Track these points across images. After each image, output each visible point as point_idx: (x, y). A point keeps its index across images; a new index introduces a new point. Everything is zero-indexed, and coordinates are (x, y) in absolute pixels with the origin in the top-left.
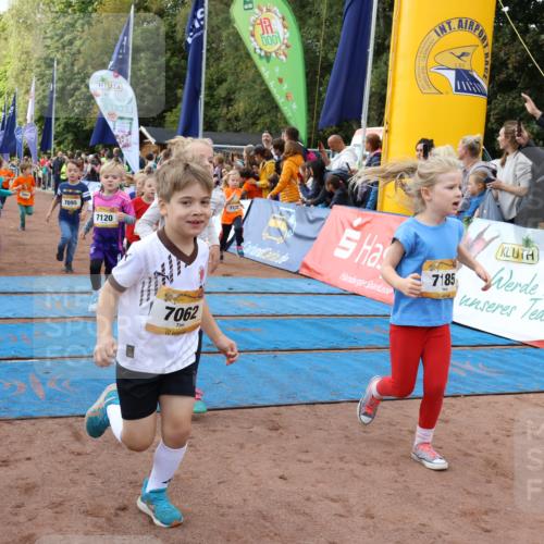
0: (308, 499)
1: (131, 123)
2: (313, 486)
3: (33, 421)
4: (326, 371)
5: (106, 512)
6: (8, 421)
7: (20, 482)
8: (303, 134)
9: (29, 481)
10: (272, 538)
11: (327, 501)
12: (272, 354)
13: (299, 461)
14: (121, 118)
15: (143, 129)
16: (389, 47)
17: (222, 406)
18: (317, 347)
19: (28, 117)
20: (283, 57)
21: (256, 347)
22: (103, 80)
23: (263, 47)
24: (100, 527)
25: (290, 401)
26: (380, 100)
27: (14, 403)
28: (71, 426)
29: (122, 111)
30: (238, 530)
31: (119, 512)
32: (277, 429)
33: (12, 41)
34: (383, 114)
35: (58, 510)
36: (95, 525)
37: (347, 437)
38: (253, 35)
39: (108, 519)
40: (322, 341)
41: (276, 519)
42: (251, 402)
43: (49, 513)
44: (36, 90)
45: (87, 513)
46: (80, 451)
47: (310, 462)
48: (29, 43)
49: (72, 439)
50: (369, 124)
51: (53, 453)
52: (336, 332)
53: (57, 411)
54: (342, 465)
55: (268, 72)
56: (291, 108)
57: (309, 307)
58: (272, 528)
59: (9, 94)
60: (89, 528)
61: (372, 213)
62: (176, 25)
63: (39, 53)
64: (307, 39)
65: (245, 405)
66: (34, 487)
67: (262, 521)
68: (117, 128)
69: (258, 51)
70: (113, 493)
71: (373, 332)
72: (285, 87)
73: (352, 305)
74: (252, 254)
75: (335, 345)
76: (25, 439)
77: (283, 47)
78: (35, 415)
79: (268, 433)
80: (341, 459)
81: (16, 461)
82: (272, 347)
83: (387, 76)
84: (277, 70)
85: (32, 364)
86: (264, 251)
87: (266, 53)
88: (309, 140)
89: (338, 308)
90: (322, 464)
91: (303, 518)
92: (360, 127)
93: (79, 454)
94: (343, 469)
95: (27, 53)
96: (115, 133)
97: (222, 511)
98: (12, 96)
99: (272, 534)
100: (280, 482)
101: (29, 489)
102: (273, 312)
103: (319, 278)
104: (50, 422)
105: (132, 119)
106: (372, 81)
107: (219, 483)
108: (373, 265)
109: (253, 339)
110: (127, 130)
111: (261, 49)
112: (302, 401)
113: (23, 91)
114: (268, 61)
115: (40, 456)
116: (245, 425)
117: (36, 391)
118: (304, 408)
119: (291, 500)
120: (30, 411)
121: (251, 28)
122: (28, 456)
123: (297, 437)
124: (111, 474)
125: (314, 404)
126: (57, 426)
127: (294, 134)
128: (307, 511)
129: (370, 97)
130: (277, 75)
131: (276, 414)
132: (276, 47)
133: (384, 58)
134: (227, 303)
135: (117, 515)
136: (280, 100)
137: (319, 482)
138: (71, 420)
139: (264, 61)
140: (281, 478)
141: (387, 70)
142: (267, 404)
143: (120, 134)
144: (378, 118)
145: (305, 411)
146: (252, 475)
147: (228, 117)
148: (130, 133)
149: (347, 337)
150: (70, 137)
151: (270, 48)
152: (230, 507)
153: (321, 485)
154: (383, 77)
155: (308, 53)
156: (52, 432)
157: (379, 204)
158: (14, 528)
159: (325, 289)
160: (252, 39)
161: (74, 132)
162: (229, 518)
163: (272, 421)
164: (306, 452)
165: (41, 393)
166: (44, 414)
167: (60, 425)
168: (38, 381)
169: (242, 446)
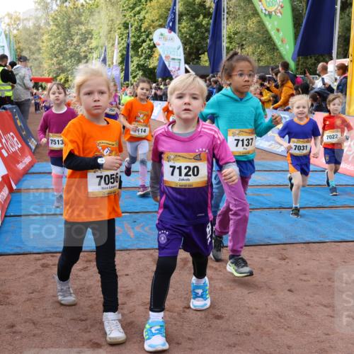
0: (308, 305)
1: (180, 63)
2: (311, 296)
3: (128, 252)
5: (177, 309)
7: (123, 289)
8: (292, 65)
9: (128, 288)
10: (285, 330)
11: (322, 307)
12: (279, 211)
13: (301, 280)
14: (173, 59)
15: (187, 66)
16: (351, 4)
17: (248, 244)
18: (308, 206)
19: (114, 61)
20: (279, 14)
21: (268, 206)
22: (162, 35)
23: (267, 8)
24: (174, 319)
25: (292, 241)
26: (345, 40)
28: (151, 255)
29: (174, 55)
30: (263, 324)
31: (185, 310)
32: (284, 259)
33: (103, 13)
34: (348, 50)
36: (171, 317)
37: (332, 265)
38: (260, 1)
39: (179, 314)
40: (312, 202)
41: (288, 317)
42: (267, 241)
43: (141, 309)
44: (119, 44)
47: (309, 281)
48: (113, 14)
50: (338, 58)
51: (141, 272)
52: (320, 196)
53: (143, 246)
54: (330, 283)
55: (270, 25)
56: (286, 49)
58: (285, 323)
59: (102, 47)
63: (119, 21)
64: (294, 2)
66: (131, 292)
67: (278, 318)
68: (171, 66)
69: (264, 11)
70: (181, 297)
71: (346, 197)
72: (281, 34)
74: (261, 145)
75: (320, 204)
76: (124, 263)
77: (280, 8)
78: (130, 248)
79: (279, 261)
80: (329, 279)
82: (278, 206)
83: (350, 25)
84: (276, 23)
85: (125, 216)
86: (270, 143)
87: (269, 12)
88: (297, 69)
89: (321, 181)
90: (317, 283)
91: (306, 317)
92: (331, 59)
94: (330, 286)
95: (112, 20)
96: (170, 69)
97: (251, 311)
98: (104, 48)
99: (286, 327)
100: (289, 293)
101: (128, 294)
102: (278, 183)
104: (139, 252)
105: (180, 60)
106: (339, 28)
107: (249, 293)
109: (265, 201)
110: (177, 67)
111: (266, 10)
112: (300, 241)
113: (110, 45)
114: (270, 18)
115: (134, 274)
116: (264, 256)
117: (129, 233)
118: (303, 245)
119: (296, 305)
120: (126, 246)
122: (127, 273)
123: (298, 265)
124: (179, 286)
125: (308, 243)
126: (143, 255)
127: (286, 66)
128: (308, 313)
129: (338, 38)
130: (276, 27)
131: (283, 249)
132: (275, 8)
133: (347, 12)
135: (184, 311)
136: (278, 43)
137: (315, 294)
138: (152, 251)
139: (268, 17)
140: (290, 290)
141: (350, 20)
142: (277, 242)
143: (173, 70)
144: (344, 53)
148: (179, 69)
150: (140, 73)
151: (272, 9)
152: (257, 309)
153: (317, 296)
154: (347, 25)
155: (294, 9)
156: (140, 259)
160: (260, 3)
161: (143, 70)
162: (257, 315)
163: (281, 254)
164: (305, 274)
165: (132, 235)
166: (135, 247)
167: (145, 254)
168: (129, 227)
169: (262, 270)
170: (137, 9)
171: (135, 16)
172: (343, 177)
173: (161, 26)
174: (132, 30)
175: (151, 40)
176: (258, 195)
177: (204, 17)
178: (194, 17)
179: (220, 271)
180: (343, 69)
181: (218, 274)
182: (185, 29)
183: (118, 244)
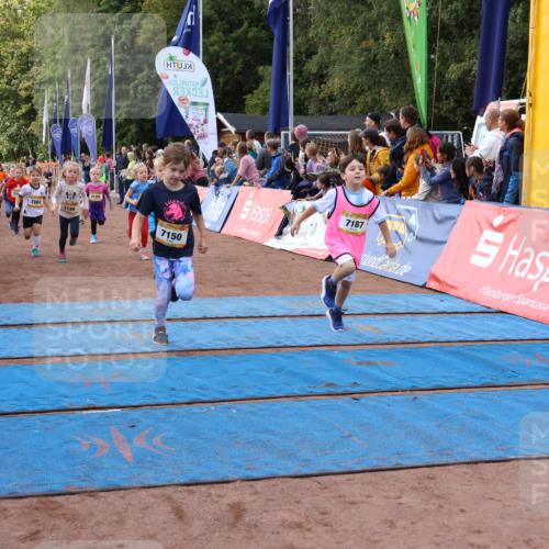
1: (206, 110)
4: (484, 418)
6: (91, 493)
12: (411, 395)
14: (194, 104)
15: (221, 116)
17: (358, 468)
18: (465, 384)
21: (389, 387)
22: (171, 58)
25: (444, 460)
27: (96, 469)
28: (169, 498)
29: (195, 95)
40: (472, 375)
42: (393, 462)
49: (172, 516)
57: (447, 331)
61: (515, 208)
68: (190, 116)
71: (535, 363)
73: (501, 326)
75: (488, 381)
76: (115, 518)
78: (126, 484)
82: (409, 385)
85: (114, 415)
86: (379, 259)
88: (429, 121)
89: (484, 331)
96: (188, 121)
102: (402, 339)
103: (452, 292)
104: (143, 493)
105: (207, 104)
108: (523, 274)
109: (383, 376)
110: (202, 118)
111: (407, 9)
112: (460, 458)
116: (392, 494)
117: (122, 451)
118: (464, 468)
120: (117, 479)
123: (462, 511)
125: (476, 463)
126: (152, 500)
131: (428, 478)
138: (169, 491)
143: (195, 123)
145: (465, 473)
147: (321, 96)
148: (206, 122)
149: (503, 370)
150: (133, 129)
151: (411, 8)
156: (147, 508)
157: (523, 198)
159: (463, 307)
164: (479, 532)
165: (128, 455)
166: (134, 483)
167: (156, 497)
168: (122, 436)
169: (392, 524)
172: (523, 324)
173: (169, 42)
176: (368, 363)
177: (250, 25)
178: (234, 26)
179: (309, 530)
180: (513, 121)
181: (304, 538)
182: (216, 47)
183: (100, 476)
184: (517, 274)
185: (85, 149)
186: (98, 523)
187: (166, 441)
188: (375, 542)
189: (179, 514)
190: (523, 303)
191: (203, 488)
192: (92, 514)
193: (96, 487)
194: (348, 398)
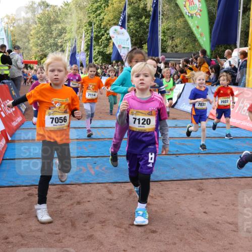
0: (218, 223)
1: (128, 50)
2: (220, 217)
3: (90, 185)
4: (224, 163)
5: (124, 226)
6: (79, 184)
7: (86, 211)
8: (208, 52)
9: (89, 211)
10: (201, 240)
11: (228, 225)
12: (198, 155)
13: (213, 205)
14: (124, 48)
16: (250, 9)
17: (175, 179)
18: (218, 152)
19: (82, 49)
20: (199, 16)
21: (190, 152)
22: (116, 30)
23: (190, 12)
24: (122, 233)
25: (207, 177)
26: (246, 34)
27: (81, 176)
28: (107, 187)
29: (124, 44)
32: (201, 190)
33: (74, 15)
34: (248, 41)
35: (103, 224)
36: (120, 232)
37: (235, 194)
38: (185, 6)
39: (126, 229)
40: (222, 149)
41: (203, 232)
42: (189, 177)
43: (99, 226)
44: (85, 37)
45: (116, 226)
46: (112, 198)
47: (218, 205)
48: (81, 15)
49: (107, 193)
50: (240, 47)
51: (99, 199)
52: (228, 145)
53: (100, 180)
54: (233, 207)
55: (192, 23)
56: (203, 40)
58: (202, 236)
59: (73, 39)
60: (117, 233)
62: (147, 4)
63: (85, 21)
64: (209, 7)
65: (186, 178)
66: (92, 214)
67: (196, 232)
68: (122, 52)
69: (188, 14)
70: (127, 217)
71: (246, 145)
72: (200, 30)
73: (235, 132)
74: (185, 109)
75: (227, 151)
76: (87, 193)
77: (199, 11)
78: (91, 182)
79: (198, 192)
80: (233, 204)
81: (84, 202)
82: (197, 152)
83: (249, 23)
84: (196, 22)
85: (88, 160)
87: (191, 14)
88: (211, 55)
90: (224, 207)
91: (216, 232)
92: (236, 48)
93: (111, 200)
94: (234, 209)
95: (80, 20)
96: (121, 54)
97: (177, 227)
98: (74, 40)
100: (204, 214)
101: (90, 215)
102: (196, 136)
104: (98, 185)
105: (128, 48)
106: (242, 25)
107: (176, 214)
108: (245, 113)
109: (188, 148)
110: (126, 53)
111: (189, 13)
112: (213, 177)
113: (79, 37)
114: (192, 18)
115: (94, 200)
116: (187, 188)
117: (91, 171)
118: (214, 180)
119: (209, 223)
120: (88, 180)
121: (184, 3)
122: (89, 200)
123: (211, 194)
124: (126, 209)
125: (218, 179)
126: (100, 187)
127: (204, 52)
128: (218, 228)
129: (241, 33)
130: (196, 25)
131: (200, 183)
132: (196, 11)
133: (247, 14)
134: (175, 132)
135: (129, 227)
136: (198, 36)
138: (107, 184)
139: (191, 18)
140: (205, 212)
141: (249, 19)
142: (196, 178)
143: (124, 55)
144: (245, 43)
145: (214, 182)
146: (190, 211)
147: (172, 45)
149: (233, 147)
150: (100, 57)
151: (193, 12)
152: (181, 226)
153: (223, 216)
155: (209, 12)
156: (98, 190)
157: (246, 84)
158: (84, 231)
160: (185, 8)
161: (102, 55)
162: (181, 230)
163: (199, 186)
164: (216, 201)
165: (93, 172)
166: (95, 182)
167: (102, 186)
168: (91, 167)
169: (185, 198)
170: (98, 12)
171: (96, 17)
172: (244, 132)
173: (115, 24)
174: (94, 27)
175: (108, 34)
176: (183, 144)
177: (146, 18)
178: (138, 18)
179: (155, 198)
180: (244, 55)
181: (154, 201)
182: (132, 26)
183: (83, 179)
184: (242, 113)
185: (82, 65)
186: (81, 194)
187: (106, 169)
188: (179, 203)
189: (110, 192)
190: (244, 124)
191: (119, 184)
192: (79, 191)
193: (81, 182)
194: (174, 156)
